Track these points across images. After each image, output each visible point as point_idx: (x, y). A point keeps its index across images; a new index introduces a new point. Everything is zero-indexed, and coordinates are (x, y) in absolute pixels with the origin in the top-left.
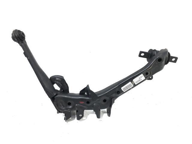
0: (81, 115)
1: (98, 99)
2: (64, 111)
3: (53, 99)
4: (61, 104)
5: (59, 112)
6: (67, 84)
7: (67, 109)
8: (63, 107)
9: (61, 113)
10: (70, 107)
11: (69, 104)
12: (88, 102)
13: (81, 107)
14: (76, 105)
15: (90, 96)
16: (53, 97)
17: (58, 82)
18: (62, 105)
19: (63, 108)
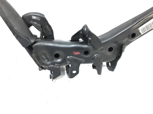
0: (74, 72)
1: (102, 47)
2: (50, 66)
3: (30, 49)
4: (43, 56)
5: (42, 68)
6: (50, 26)
7: (54, 64)
8: (48, 61)
9: (45, 69)
10: (59, 60)
11: (57, 56)
12: (86, 53)
13: (76, 61)
14: (68, 57)
15: (90, 43)
16: (30, 46)
17: (35, 23)
18: (45, 58)
19: (48, 63)
